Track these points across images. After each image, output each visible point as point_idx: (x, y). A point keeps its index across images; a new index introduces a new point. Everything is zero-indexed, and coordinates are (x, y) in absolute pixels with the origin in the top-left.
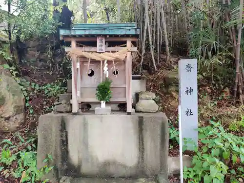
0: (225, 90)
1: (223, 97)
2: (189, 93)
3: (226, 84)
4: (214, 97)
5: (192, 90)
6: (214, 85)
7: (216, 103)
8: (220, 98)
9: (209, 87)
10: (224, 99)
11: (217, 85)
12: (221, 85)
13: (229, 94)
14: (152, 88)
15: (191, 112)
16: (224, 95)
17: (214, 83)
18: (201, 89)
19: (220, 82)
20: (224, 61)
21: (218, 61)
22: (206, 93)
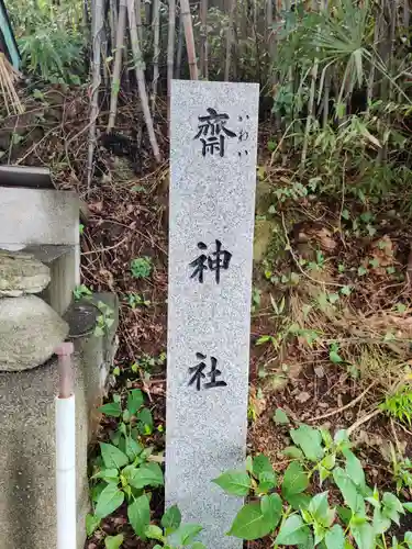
0: (381, 244)
1: (370, 267)
2: (209, 274)
3: (384, 222)
4: (341, 268)
5: (228, 255)
6: (348, 225)
7: (346, 290)
8: (361, 272)
9: (331, 230)
10: (372, 274)
11: (355, 226)
12: (369, 227)
13: (391, 260)
14: (132, 226)
15: (215, 372)
16: (375, 263)
17: (347, 217)
18: (302, 235)
19: (367, 216)
20: (386, 136)
21: (366, 134)
22: (320, 253)
